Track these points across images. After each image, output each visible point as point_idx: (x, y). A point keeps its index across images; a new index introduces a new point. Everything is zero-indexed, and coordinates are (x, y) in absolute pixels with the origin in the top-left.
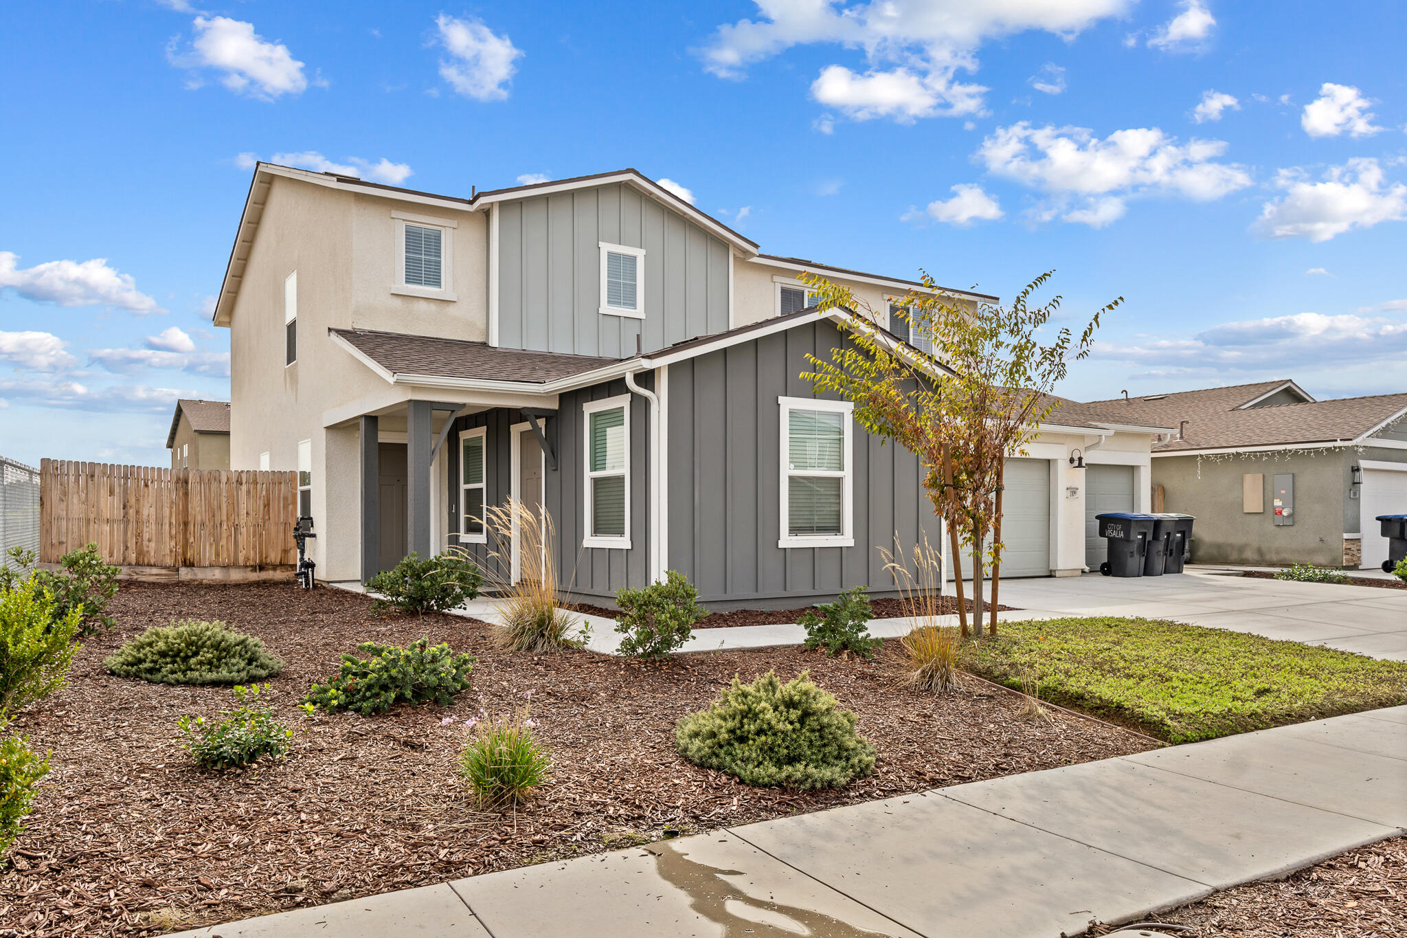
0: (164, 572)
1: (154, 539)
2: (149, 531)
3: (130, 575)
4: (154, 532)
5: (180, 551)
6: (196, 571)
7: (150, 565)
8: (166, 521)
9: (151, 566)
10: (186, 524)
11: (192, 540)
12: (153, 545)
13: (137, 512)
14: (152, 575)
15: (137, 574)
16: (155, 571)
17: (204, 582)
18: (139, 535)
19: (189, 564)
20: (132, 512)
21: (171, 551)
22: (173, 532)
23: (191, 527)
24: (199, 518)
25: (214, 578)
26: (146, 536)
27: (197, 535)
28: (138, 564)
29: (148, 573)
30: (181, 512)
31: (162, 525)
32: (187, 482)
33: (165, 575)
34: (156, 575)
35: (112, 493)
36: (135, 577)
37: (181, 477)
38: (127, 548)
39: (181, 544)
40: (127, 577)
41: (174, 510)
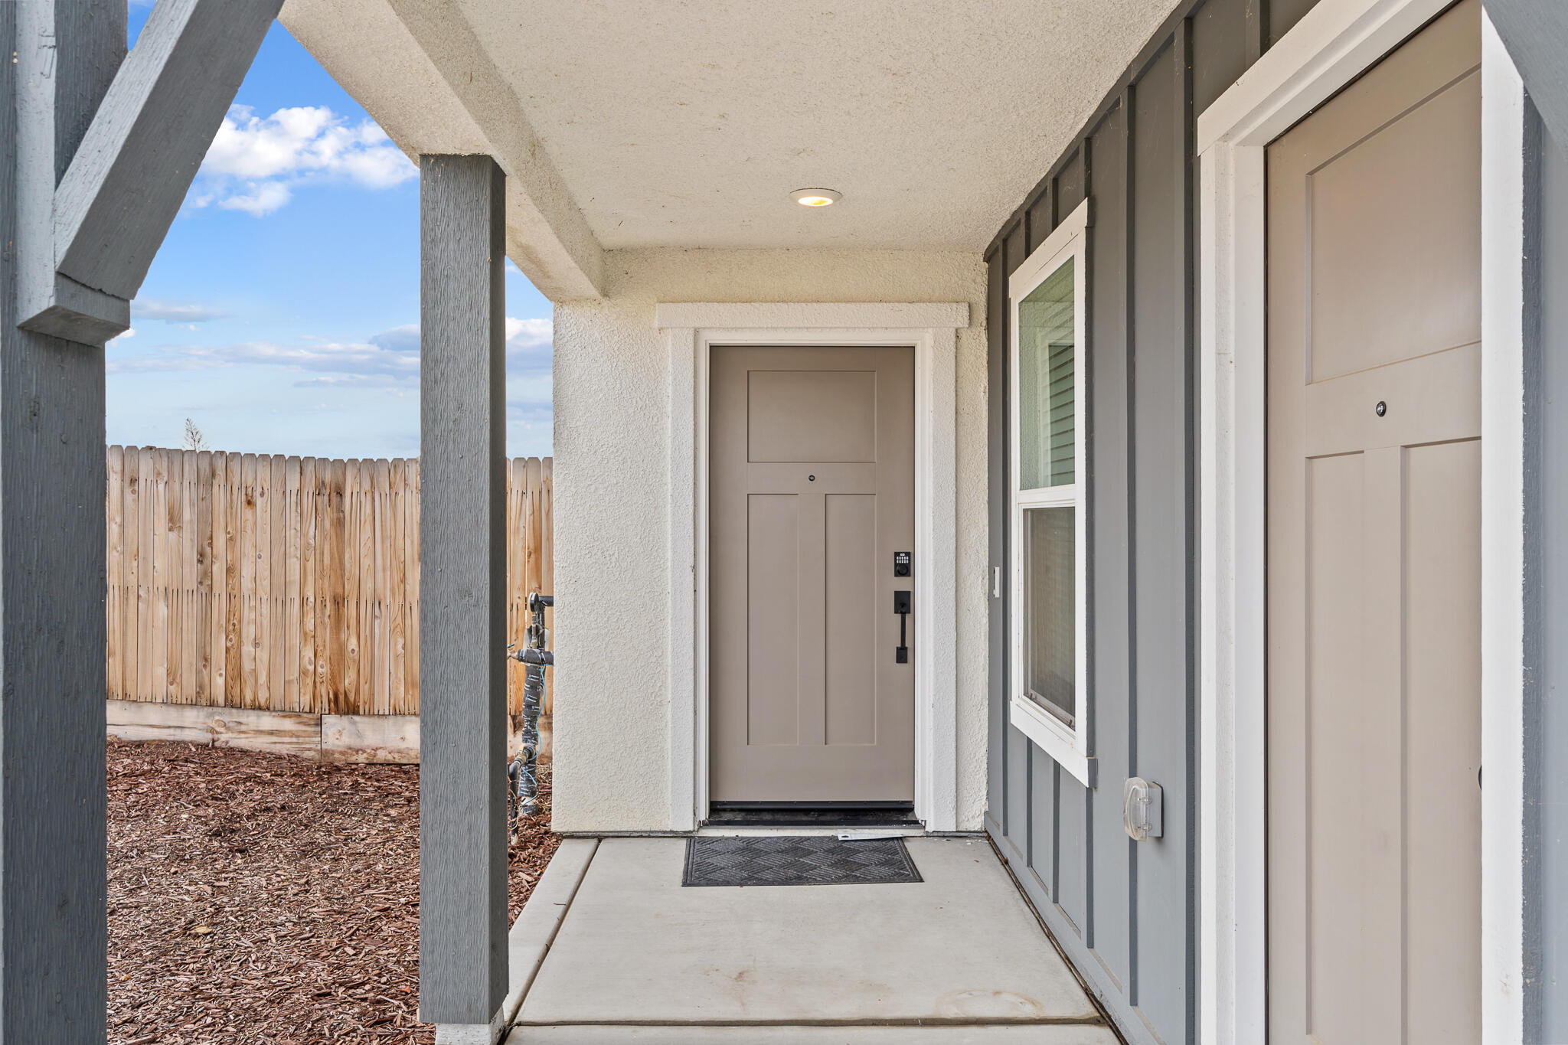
0: (288, 724)
1: (266, 641)
2: (256, 618)
3: (212, 731)
4: (266, 622)
5: (324, 670)
6: (360, 726)
7: (257, 707)
8: (294, 593)
9: (260, 708)
10: (339, 602)
11: (353, 643)
12: (263, 655)
13: (229, 571)
14: (261, 732)
15: (228, 729)
16: (267, 721)
17: (382, 756)
18: (234, 628)
19: (345, 706)
20: (218, 570)
21: (303, 672)
22: (310, 625)
23: (350, 610)
24: (368, 587)
25: (403, 746)
26: (249, 632)
27: (365, 631)
28: (230, 704)
29: (252, 727)
30: (327, 572)
31: (284, 603)
32: (340, 494)
33: (292, 734)
34: (271, 733)
35: (174, 521)
36: (224, 737)
37: (327, 480)
38: (206, 660)
39: (327, 653)
40: (205, 738)
41: (310, 565)
